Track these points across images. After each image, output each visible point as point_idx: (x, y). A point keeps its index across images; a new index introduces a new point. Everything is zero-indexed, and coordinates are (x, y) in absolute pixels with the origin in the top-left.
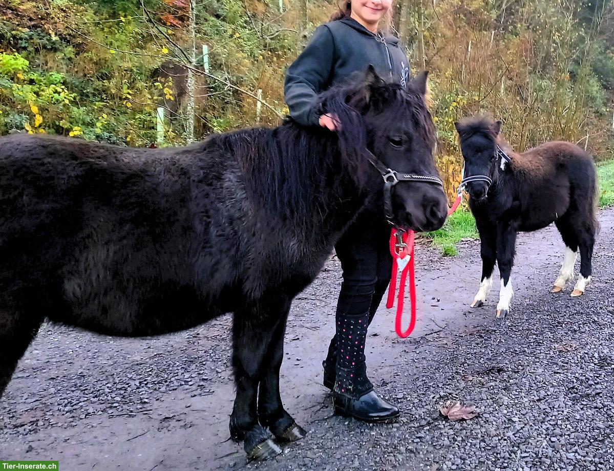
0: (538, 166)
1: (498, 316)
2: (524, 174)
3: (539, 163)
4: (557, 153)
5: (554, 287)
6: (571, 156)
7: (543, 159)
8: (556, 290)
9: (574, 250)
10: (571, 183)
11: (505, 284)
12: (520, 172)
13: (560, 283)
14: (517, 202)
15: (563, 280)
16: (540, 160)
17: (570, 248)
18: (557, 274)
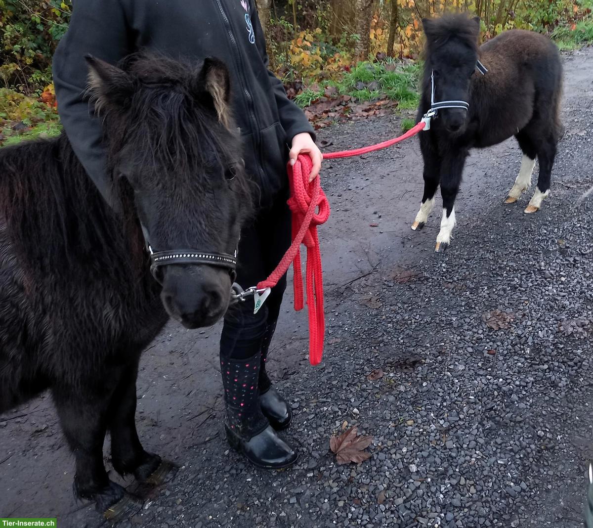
0: (500, 70)
1: (437, 249)
2: (485, 82)
3: (500, 65)
4: (520, 50)
5: (508, 198)
6: (536, 54)
7: (504, 58)
8: (510, 201)
9: (532, 158)
10: (536, 88)
11: (448, 215)
12: (480, 81)
13: (515, 193)
14: (475, 124)
15: (518, 190)
16: (501, 60)
17: (527, 155)
18: (511, 184)
